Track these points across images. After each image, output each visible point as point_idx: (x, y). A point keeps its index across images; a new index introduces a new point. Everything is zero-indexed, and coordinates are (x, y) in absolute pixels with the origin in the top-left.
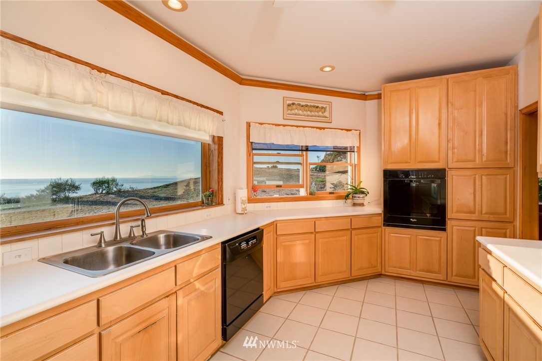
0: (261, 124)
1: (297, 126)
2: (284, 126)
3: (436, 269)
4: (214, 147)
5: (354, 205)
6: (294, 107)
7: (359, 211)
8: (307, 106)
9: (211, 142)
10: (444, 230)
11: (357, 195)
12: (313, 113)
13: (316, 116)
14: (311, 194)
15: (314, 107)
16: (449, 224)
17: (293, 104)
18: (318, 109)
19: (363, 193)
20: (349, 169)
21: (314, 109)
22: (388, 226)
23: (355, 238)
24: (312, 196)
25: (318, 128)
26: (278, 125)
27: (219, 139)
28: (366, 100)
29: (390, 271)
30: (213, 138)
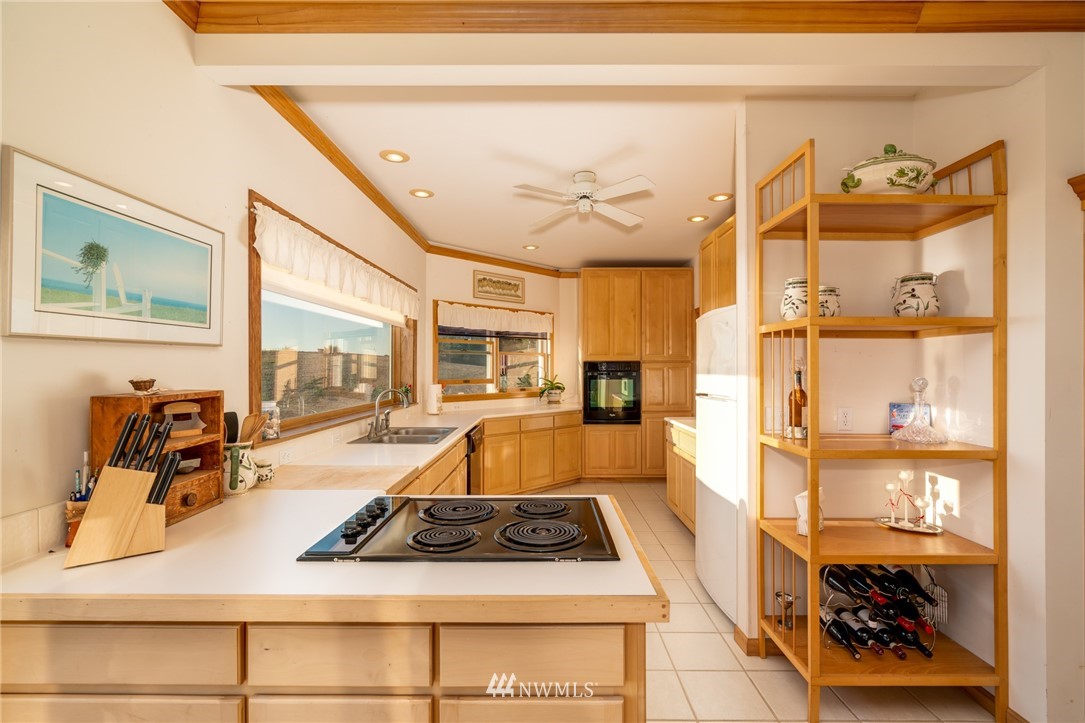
0: (451, 303)
1: (490, 307)
2: (476, 306)
3: (633, 464)
4: (407, 332)
5: (550, 402)
6: (485, 283)
7: (555, 409)
8: (499, 282)
9: (404, 327)
10: (639, 423)
11: (553, 391)
12: (505, 292)
13: (508, 295)
14: (501, 391)
15: (506, 283)
16: (643, 416)
17: (484, 279)
18: (510, 287)
19: (559, 388)
20: (541, 360)
21: (507, 286)
22: (588, 423)
23: (557, 438)
24: (503, 393)
25: (511, 310)
26: (469, 305)
27: (415, 322)
28: (559, 277)
29: (590, 473)
30: (407, 321)
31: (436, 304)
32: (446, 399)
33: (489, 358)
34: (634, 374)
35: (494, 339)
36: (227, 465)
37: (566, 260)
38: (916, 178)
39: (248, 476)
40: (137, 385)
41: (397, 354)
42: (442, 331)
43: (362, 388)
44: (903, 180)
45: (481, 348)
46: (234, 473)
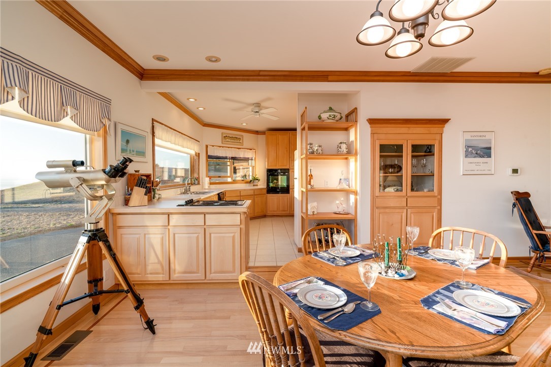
0: (213, 146)
1: (229, 147)
2: (223, 147)
3: (286, 209)
4: (196, 158)
5: (254, 185)
6: (227, 138)
7: (255, 188)
8: (232, 137)
9: (195, 155)
10: (289, 193)
11: (255, 181)
12: (235, 141)
15: (236, 137)
16: (290, 190)
17: (226, 136)
19: (257, 180)
20: (251, 168)
21: (236, 139)
22: (269, 193)
23: (256, 199)
24: (234, 182)
25: (237, 148)
26: (220, 147)
27: (199, 154)
28: (258, 134)
29: (269, 213)
30: (196, 153)
31: (207, 146)
32: (211, 184)
33: (229, 167)
34: (287, 174)
35: (231, 160)
36: (153, 193)
37: (261, 127)
38: (334, 117)
39: (157, 196)
40: (136, 171)
41: (192, 166)
42: (210, 157)
43: (178, 180)
44: (331, 118)
45: (225, 164)
46: (154, 195)
